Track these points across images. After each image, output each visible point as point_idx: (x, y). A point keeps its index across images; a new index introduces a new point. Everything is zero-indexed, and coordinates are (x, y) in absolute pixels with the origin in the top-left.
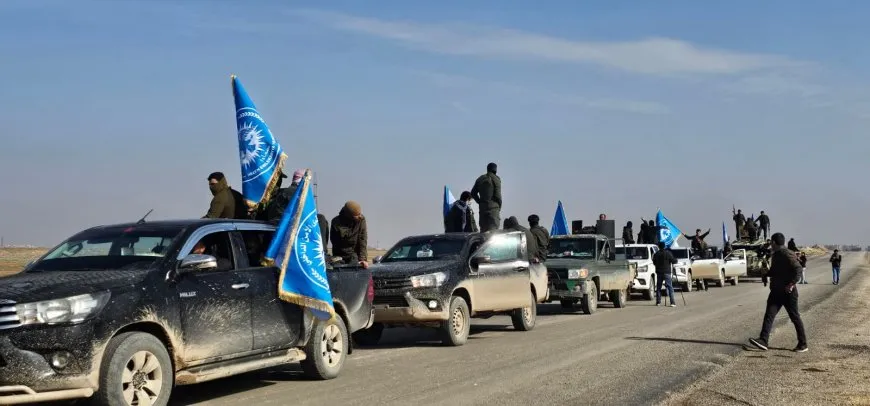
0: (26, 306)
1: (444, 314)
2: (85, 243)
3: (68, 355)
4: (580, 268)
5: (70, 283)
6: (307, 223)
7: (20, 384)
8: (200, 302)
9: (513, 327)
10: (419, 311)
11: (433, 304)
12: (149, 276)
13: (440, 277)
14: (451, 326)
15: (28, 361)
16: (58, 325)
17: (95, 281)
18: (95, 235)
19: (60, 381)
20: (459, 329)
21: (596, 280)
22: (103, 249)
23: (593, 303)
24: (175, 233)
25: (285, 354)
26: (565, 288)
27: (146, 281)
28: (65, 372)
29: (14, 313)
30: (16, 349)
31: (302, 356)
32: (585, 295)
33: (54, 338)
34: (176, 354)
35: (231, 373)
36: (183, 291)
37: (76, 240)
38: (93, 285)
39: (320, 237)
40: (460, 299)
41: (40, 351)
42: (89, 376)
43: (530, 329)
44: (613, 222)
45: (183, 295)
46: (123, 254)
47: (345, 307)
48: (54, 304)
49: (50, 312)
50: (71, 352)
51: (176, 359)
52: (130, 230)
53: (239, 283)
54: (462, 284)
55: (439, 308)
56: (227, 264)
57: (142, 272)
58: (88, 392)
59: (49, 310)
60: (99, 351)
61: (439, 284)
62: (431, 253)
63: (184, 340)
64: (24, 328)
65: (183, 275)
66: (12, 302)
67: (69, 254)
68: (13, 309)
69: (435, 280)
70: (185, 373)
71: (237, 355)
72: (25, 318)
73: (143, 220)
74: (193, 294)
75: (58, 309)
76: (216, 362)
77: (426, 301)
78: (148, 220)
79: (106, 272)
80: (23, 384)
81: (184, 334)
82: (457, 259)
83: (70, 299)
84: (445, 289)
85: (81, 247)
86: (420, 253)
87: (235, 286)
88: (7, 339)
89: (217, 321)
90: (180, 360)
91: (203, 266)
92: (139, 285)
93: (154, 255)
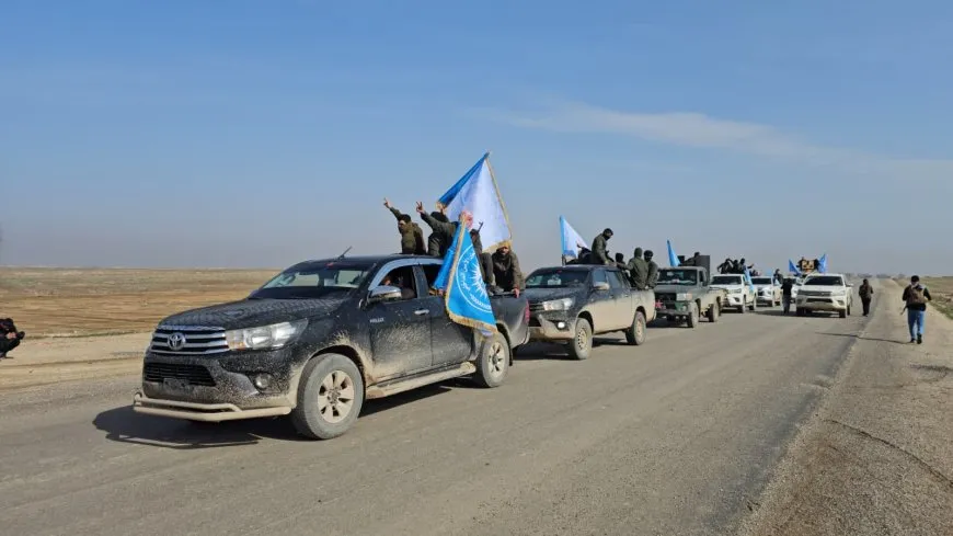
0: (235, 332)
1: (571, 334)
2: (297, 275)
3: (269, 376)
4: (686, 292)
5: (273, 311)
6: (465, 256)
7: (228, 402)
8: (386, 327)
9: (626, 341)
10: (550, 331)
11: (561, 325)
12: (342, 304)
13: (568, 303)
14: (576, 343)
15: (234, 384)
16: (259, 350)
17: (295, 310)
18: (306, 268)
19: (263, 400)
20: (583, 346)
21: (698, 301)
22: (312, 280)
23: (695, 319)
24: (369, 266)
25: (459, 367)
26: (674, 307)
27: (340, 309)
28: (267, 392)
29: (224, 339)
30: (224, 372)
31: (473, 369)
32: (690, 313)
33: (257, 362)
34: (366, 372)
35: (414, 387)
36: (372, 318)
37: (291, 272)
38: (292, 314)
39: (478, 268)
40: (584, 321)
41: (247, 373)
42: (288, 396)
43: (641, 344)
44: (708, 257)
45: (373, 321)
46: (325, 284)
47: (507, 327)
48: (258, 330)
49: (254, 338)
50: (272, 375)
51: (366, 377)
52: (331, 264)
53: (421, 309)
54: (585, 309)
55: (566, 328)
56: (411, 293)
57: (337, 302)
58: (286, 411)
59: (254, 336)
60: (296, 373)
61: (566, 309)
62: (559, 282)
63: (373, 360)
64: (230, 352)
65: (372, 304)
66: (221, 329)
67: (285, 283)
68: (223, 335)
69: (563, 305)
70: (375, 388)
71: (419, 370)
72: (234, 343)
73: (342, 256)
74: (382, 320)
75: (260, 335)
76: (402, 377)
77: (556, 322)
78: (347, 255)
79: (308, 301)
80: (231, 402)
81: (373, 355)
82: (582, 287)
83: (271, 326)
84: (572, 312)
85: (294, 277)
86: (550, 282)
87: (418, 312)
88: (216, 362)
89: (403, 342)
90: (370, 378)
91: (389, 296)
92: (334, 313)
93: (349, 286)
